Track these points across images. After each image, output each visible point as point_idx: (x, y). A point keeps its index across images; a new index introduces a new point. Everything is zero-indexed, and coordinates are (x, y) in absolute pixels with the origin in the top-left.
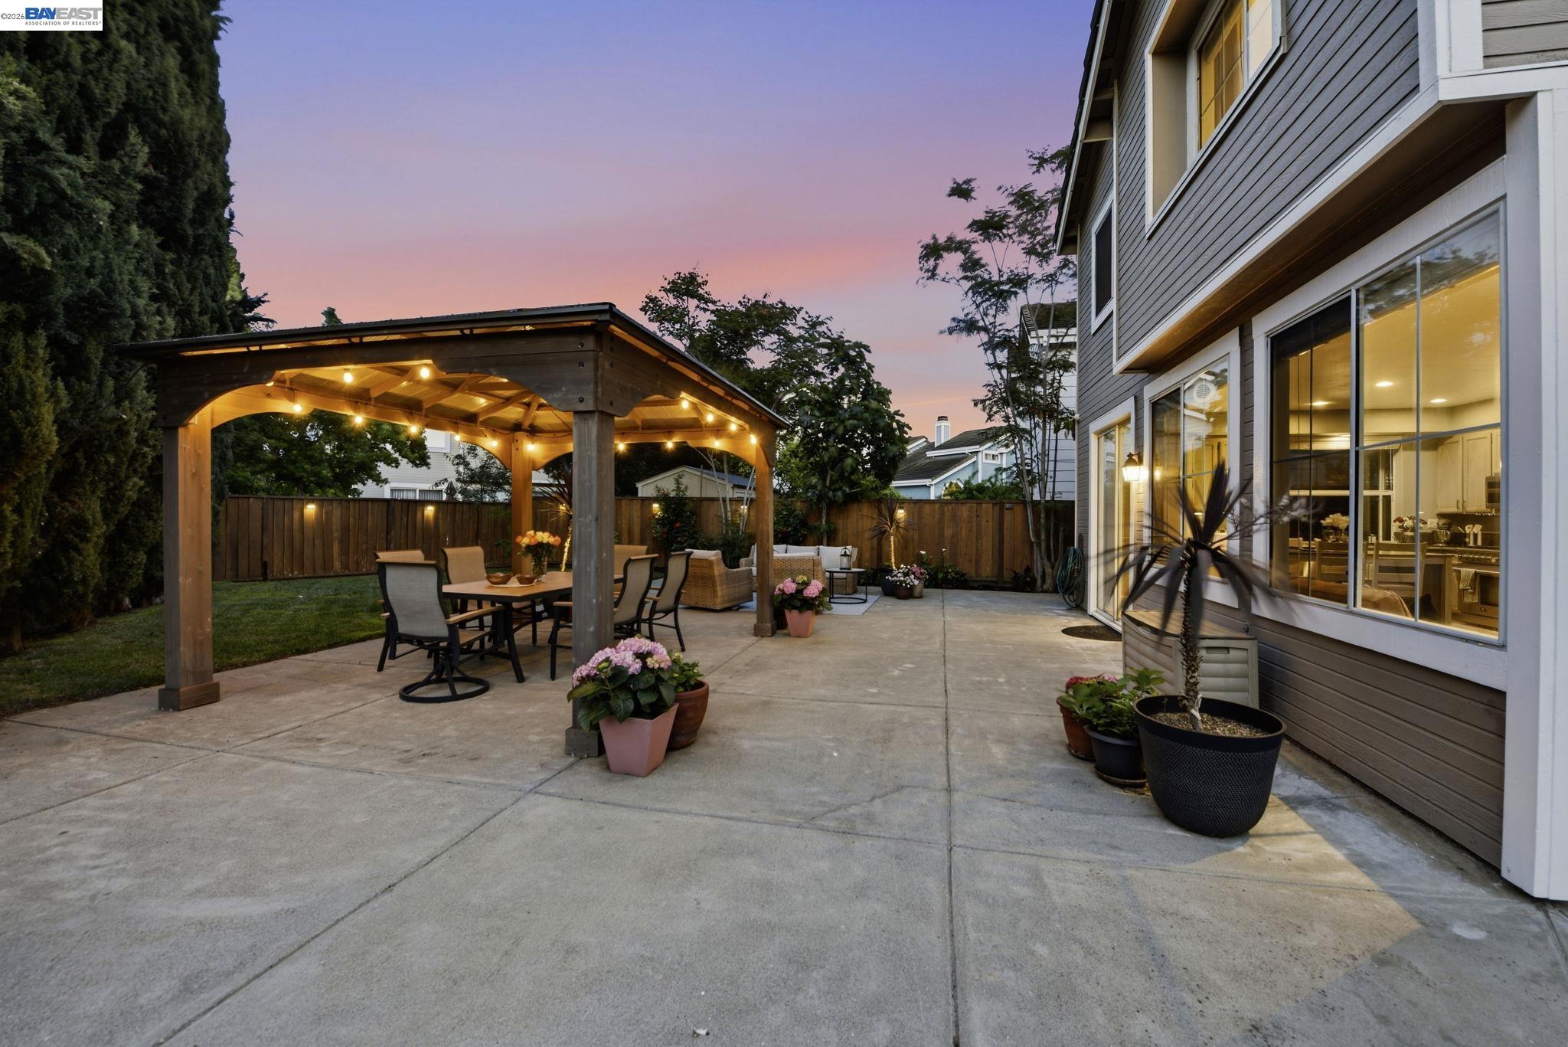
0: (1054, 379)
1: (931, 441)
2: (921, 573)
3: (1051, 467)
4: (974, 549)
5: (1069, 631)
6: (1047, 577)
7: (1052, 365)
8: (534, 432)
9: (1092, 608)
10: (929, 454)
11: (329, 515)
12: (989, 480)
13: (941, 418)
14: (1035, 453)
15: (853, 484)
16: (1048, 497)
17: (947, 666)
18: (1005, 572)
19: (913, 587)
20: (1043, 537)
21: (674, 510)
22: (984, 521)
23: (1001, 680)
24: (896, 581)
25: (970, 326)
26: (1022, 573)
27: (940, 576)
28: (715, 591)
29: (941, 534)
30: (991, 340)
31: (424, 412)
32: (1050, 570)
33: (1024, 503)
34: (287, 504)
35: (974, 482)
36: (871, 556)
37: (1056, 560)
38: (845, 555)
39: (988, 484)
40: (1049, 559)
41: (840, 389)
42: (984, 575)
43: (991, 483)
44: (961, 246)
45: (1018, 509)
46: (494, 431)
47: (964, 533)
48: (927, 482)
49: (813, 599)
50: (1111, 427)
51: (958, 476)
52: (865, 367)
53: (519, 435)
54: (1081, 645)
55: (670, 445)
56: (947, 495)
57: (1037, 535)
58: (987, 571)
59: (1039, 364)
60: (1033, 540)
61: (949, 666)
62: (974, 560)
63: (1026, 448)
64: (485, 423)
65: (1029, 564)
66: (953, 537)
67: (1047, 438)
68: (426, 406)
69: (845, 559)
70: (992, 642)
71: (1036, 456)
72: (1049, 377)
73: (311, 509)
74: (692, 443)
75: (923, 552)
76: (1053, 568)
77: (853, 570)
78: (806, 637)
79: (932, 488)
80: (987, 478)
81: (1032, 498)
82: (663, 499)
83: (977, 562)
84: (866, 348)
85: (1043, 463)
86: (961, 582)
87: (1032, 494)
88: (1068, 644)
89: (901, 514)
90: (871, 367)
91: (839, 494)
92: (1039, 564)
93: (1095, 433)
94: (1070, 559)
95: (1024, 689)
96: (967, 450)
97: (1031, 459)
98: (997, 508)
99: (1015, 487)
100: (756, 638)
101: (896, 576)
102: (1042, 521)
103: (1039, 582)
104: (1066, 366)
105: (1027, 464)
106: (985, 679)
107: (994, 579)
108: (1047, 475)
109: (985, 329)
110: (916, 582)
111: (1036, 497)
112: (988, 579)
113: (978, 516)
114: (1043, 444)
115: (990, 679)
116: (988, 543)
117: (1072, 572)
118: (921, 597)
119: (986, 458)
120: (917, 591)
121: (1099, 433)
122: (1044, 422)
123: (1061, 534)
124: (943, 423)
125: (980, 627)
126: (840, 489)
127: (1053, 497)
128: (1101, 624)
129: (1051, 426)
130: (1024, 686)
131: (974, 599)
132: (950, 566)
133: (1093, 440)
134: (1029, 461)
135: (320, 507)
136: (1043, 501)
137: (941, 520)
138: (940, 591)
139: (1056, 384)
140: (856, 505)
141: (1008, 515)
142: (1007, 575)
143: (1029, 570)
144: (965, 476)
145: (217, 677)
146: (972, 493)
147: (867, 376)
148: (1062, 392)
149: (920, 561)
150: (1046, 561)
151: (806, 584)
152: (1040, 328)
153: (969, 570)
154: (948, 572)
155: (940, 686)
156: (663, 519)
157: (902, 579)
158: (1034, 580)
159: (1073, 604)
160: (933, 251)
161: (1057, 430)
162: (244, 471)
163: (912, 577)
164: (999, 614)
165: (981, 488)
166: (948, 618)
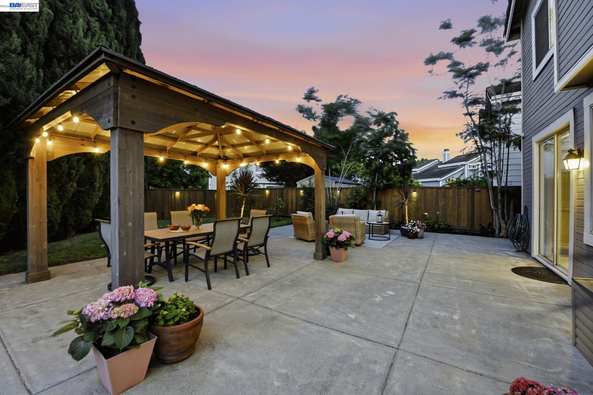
0: (506, 119)
1: (440, 161)
2: (422, 226)
3: (505, 168)
4: (457, 212)
5: (517, 271)
6: (502, 229)
7: (504, 112)
8: (226, 159)
9: (535, 253)
10: (439, 167)
11: (184, 196)
12: (470, 177)
13: (445, 150)
14: (494, 159)
15: (388, 180)
16: (503, 184)
17: (418, 296)
18: (475, 226)
19: (417, 233)
20: (500, 207)
21: (308, 193)
22: (462, 197)
23: (456, 317)
24: (407, 229)
25: (453, 95)
26: (487, 227)
27: (436, 226)
28: (308, 232)
29: (437, 203)
30: (466, 101)
31: (167, 152)
32: (504, 225)
33: (487, 187)
34: (170, 192)
35: (462, 179)
36: (399, 215)
37: (508, 220)
38: (380, 215)
39: (469, 179)
40: (504, 219)
41: (382, 135)
42: (462, 226)
43: (471, 179)
44: (448, 56)
45: (484, 191)
46: (206, 159)
47: (450, 203)
48: (438, 179)
49: (342, 242)
50: (551, 137)
51: (454, 176)
52: (395, 123)
53: (219, 161)
54: (528, 285)
55: (277, 162)
56: (447, 185)
57: (496, 205)
58: (464, 224)
59: (497, 112)
60: (493, 208)
61: (419, 297)
62: (456, 218)
63: (488, 158)
64: (200, 156)
65: (491, 221)
66: (444, 206)
67: (502, 152)
68: (168, 148)
69: (380, 217)
70: (458, 277)
71: (495, 162)
72: (503, 118)
73: (178, 194)
74: (288, 160)
75: (426, 214)
76: (506, 224)
77: (384, 223)
78: (340, 262)
79: (441, 182)
80: (469, 177)
81: (492, 185)
82: (304, 188)
83: (458, 219)
84: (396, 114)
85: (499, 165)
86: (449, 230)
87: (492, 183)
88: (517, 283)
89: (414, 194)
90: (398, 123)
91: (382, 184)
92: (497, 221)
93: (537, 142)
94: (518, 221)
95: (473, 331)
96: (459, 164)
97: (492, 163)
98: (470, 191)
99: (484, 180)
100: (315, 260)
101: (407, 226)
102: (499, 198)
103: (497, 231)
104: (516, 111)
105: (489, 167)
106: (442, 314)
107: (468, 229)
108: (502, 171)
109: (461, 95)
110: (419, 230)
111: (495, 184)
112: (464, 228)
113: (458, 195)
114: (500, 155)
115: (447, 315)
116: (464, 211)
117: (520, 229)
118: (422, 238)
119: (469, 167)
120: (420, 235)
121: (540, 142)
122: (500, 143)
123: (512, 206)
124: (447, 152)
125: (452, 262)
126: (382, 182)
127: (506, 184)
128: (542, 266)
129: (504, 145)
130: (474, 328)
131: (455, 240)
132: (442, 221)
133: (535, 147)
134: (491, 165)
135: (181, 193)
136: (499, 187)
137: (437, 197)
138: (435, 234)
139: (507, 121)
140: (391, 190)
141: (477, 195)
142: (477, 227)
143: (491, 224)
144: (457, 176)
145: (50, 269)
146: (460, 184)
147: (396, 127)
148: (512, 126)
149: (424, 218)
150: (501, 220)
151: (340, 233)
152: (497, 94)
153: (452, 222)
154: (440, 224)
155: (402, 319)
156: (304, 196)
157: (410, 228)
158: (494, 231)
159: (520, 249)
160: (432, 60)
161: (508, 146)
162: (158, 180)
163: (416, 227)
164: (467, 253)
165: (465, 182)
166: (433, 253)
